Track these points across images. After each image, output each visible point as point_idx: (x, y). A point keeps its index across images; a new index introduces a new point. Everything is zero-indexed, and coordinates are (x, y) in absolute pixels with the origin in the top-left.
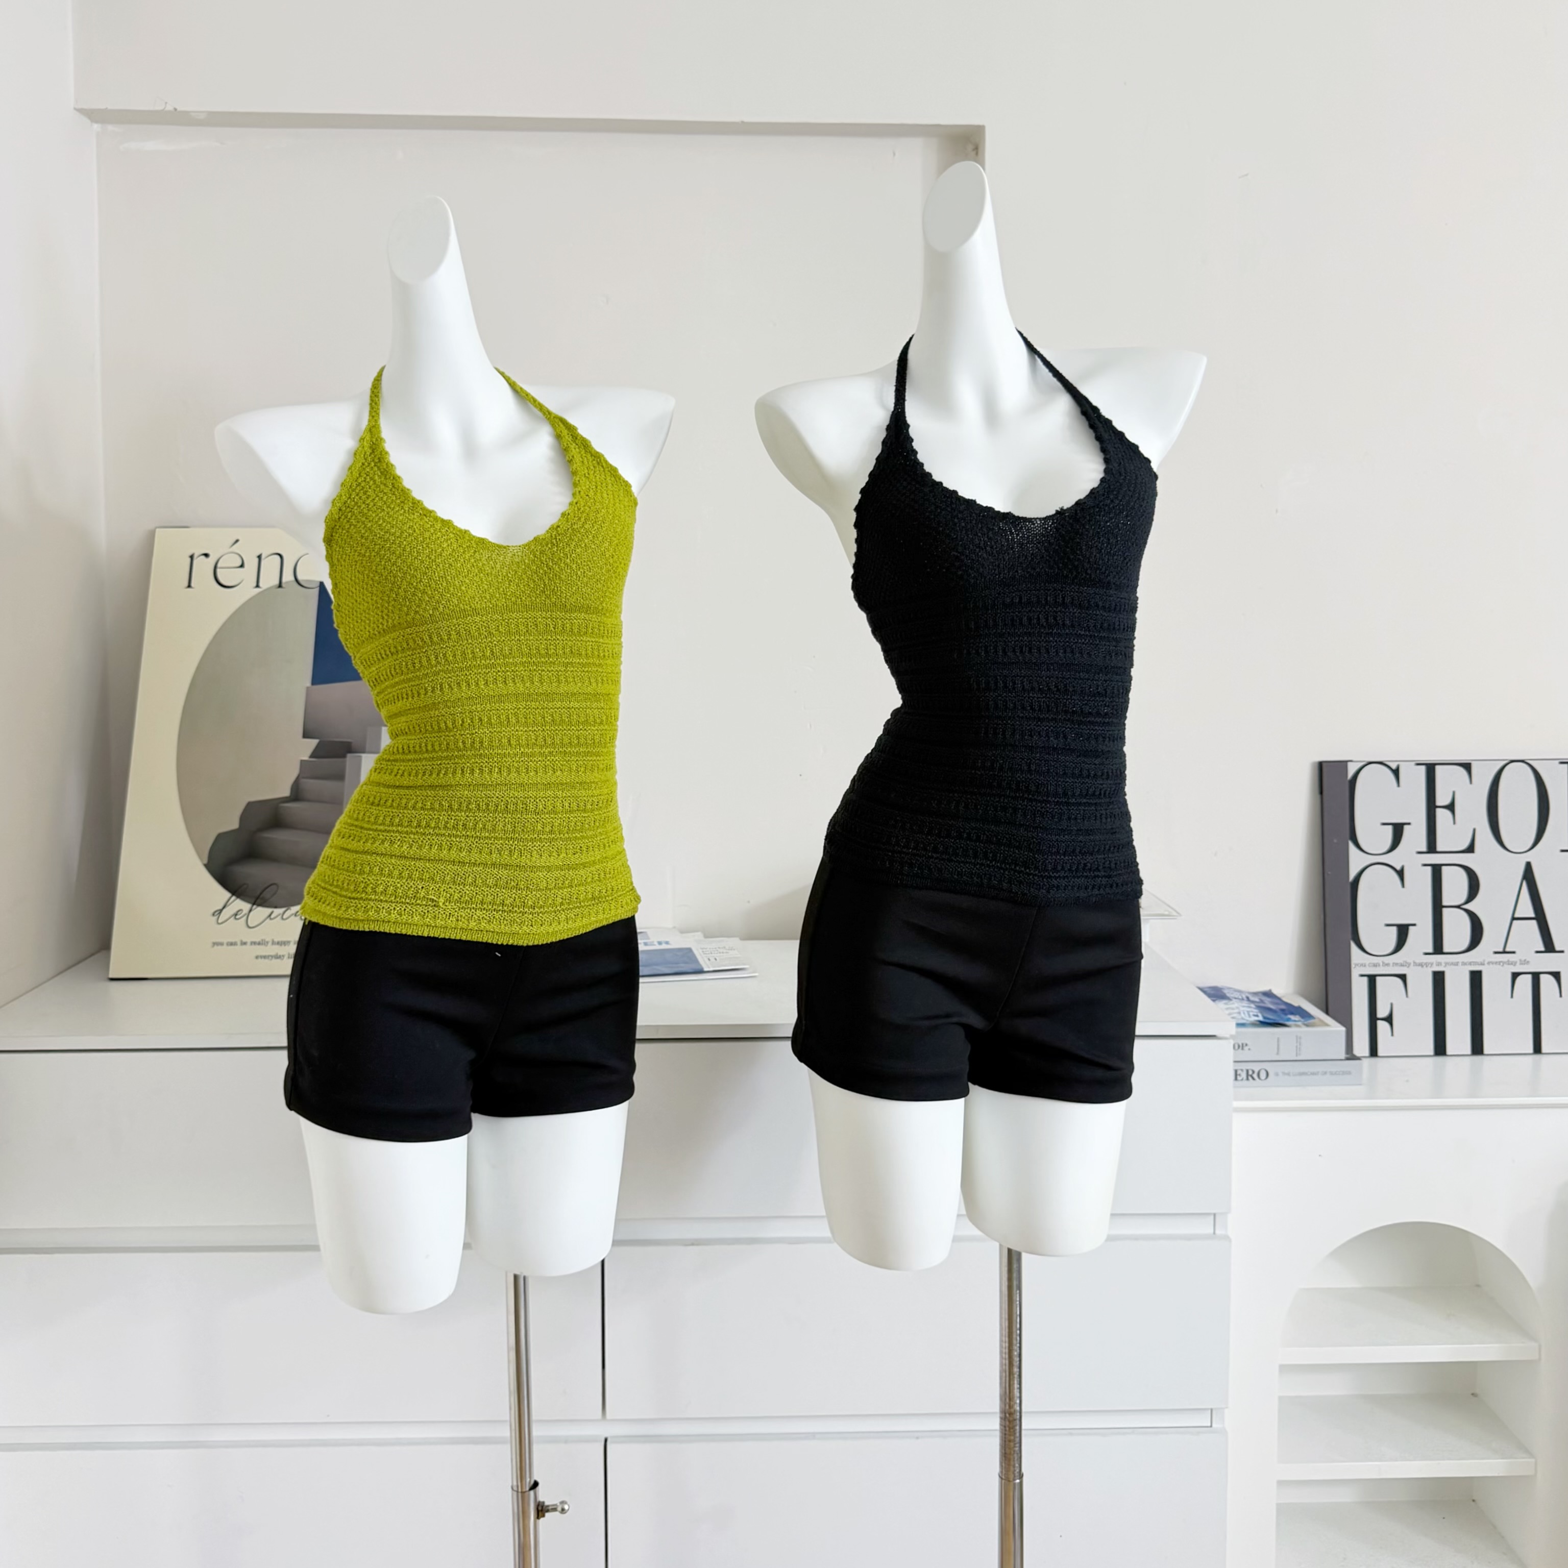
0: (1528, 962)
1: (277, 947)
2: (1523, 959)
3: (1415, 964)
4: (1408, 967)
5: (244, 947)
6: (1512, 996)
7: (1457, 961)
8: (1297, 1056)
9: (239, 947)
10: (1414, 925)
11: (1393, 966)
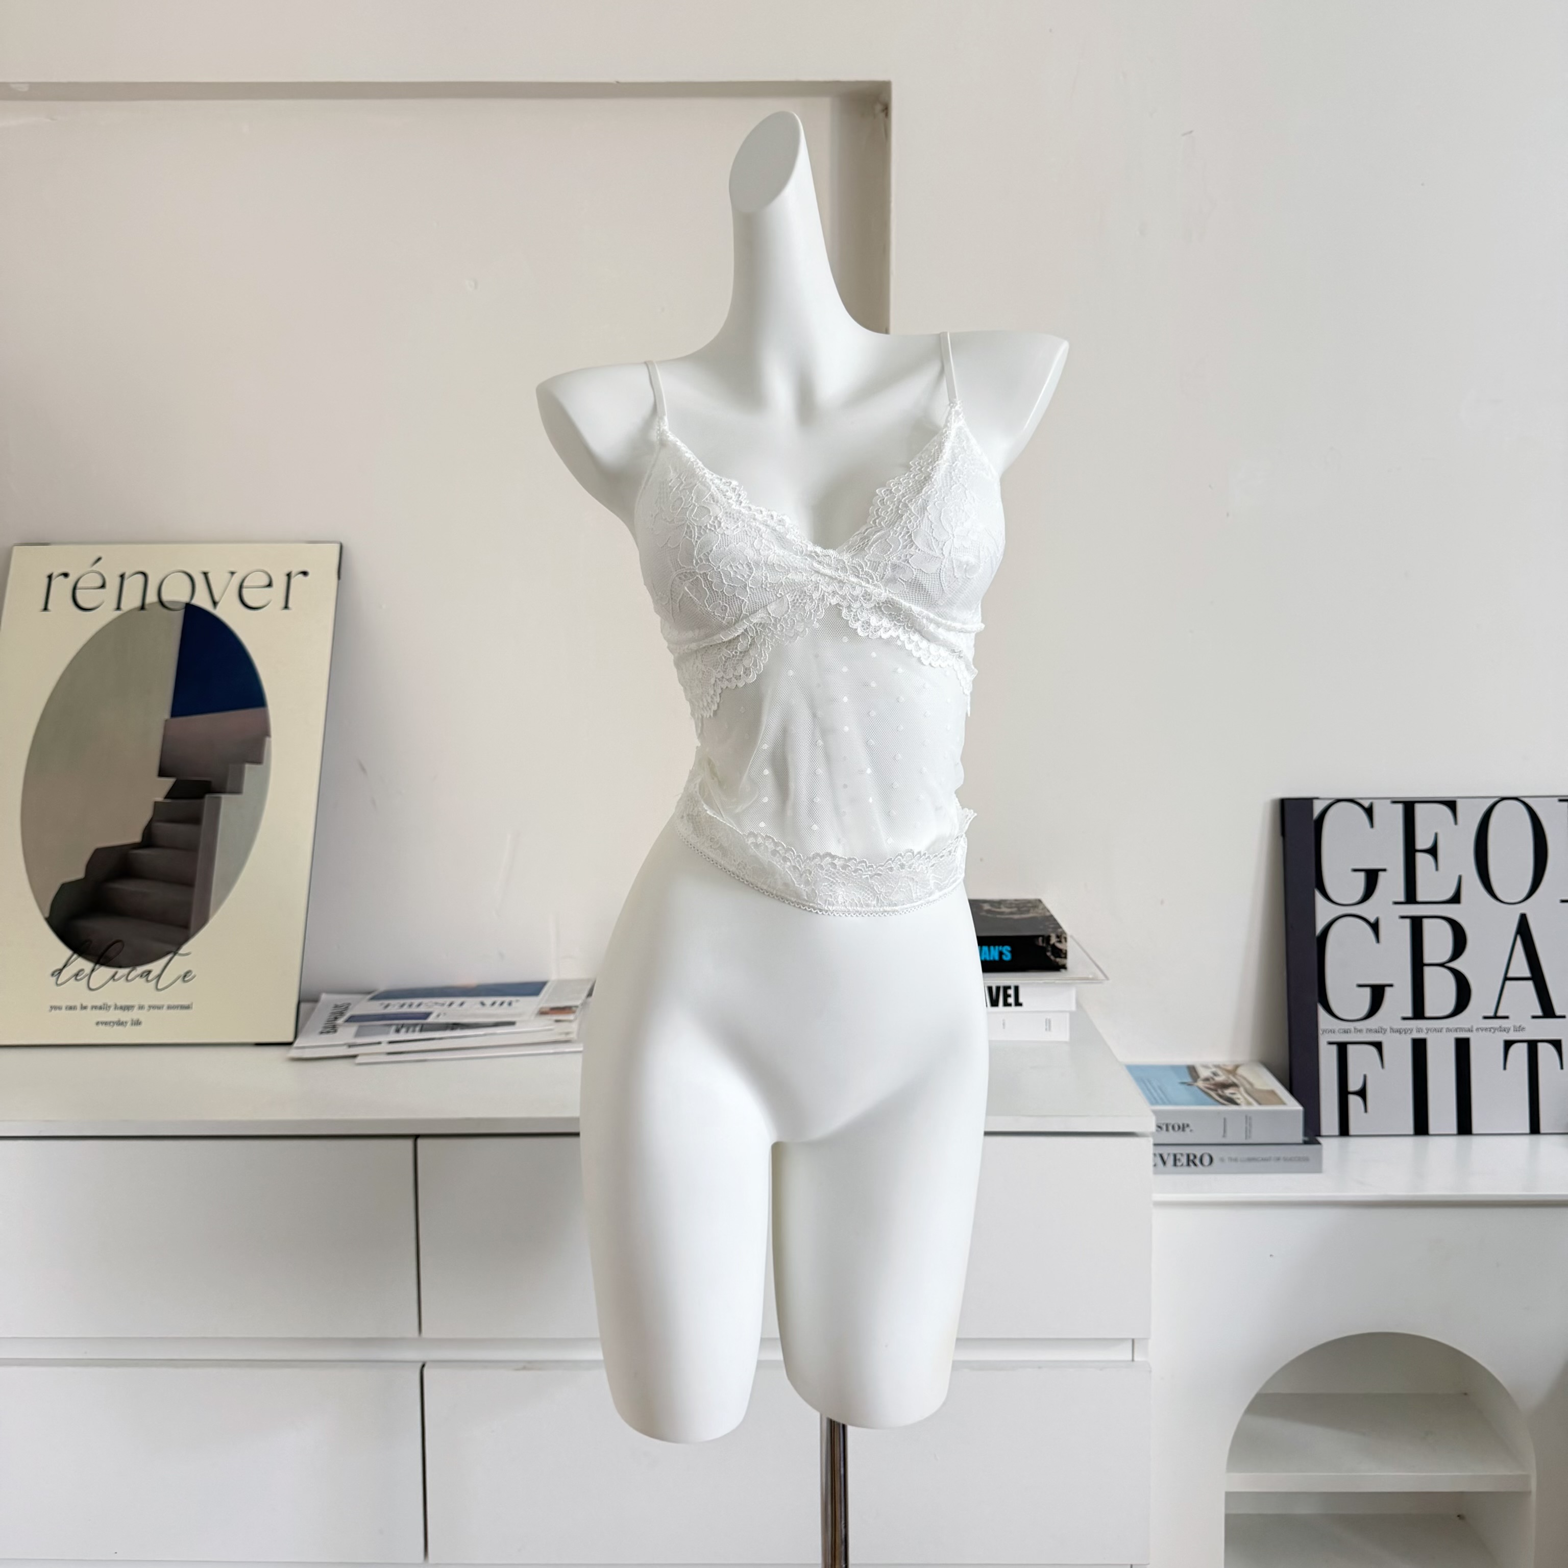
0: (1524, 1028)
1: (119, 1012)
2: (1518, 1026)
3: (1393, 1030)
4: (1385, 1033)
5: (84, 1011)
6: (1505, 1068)
7: (1442, 1026)
8: (1246, 1138)
9: (78, 1011)
10: (1391, 985)
11: (1367, 1032)
